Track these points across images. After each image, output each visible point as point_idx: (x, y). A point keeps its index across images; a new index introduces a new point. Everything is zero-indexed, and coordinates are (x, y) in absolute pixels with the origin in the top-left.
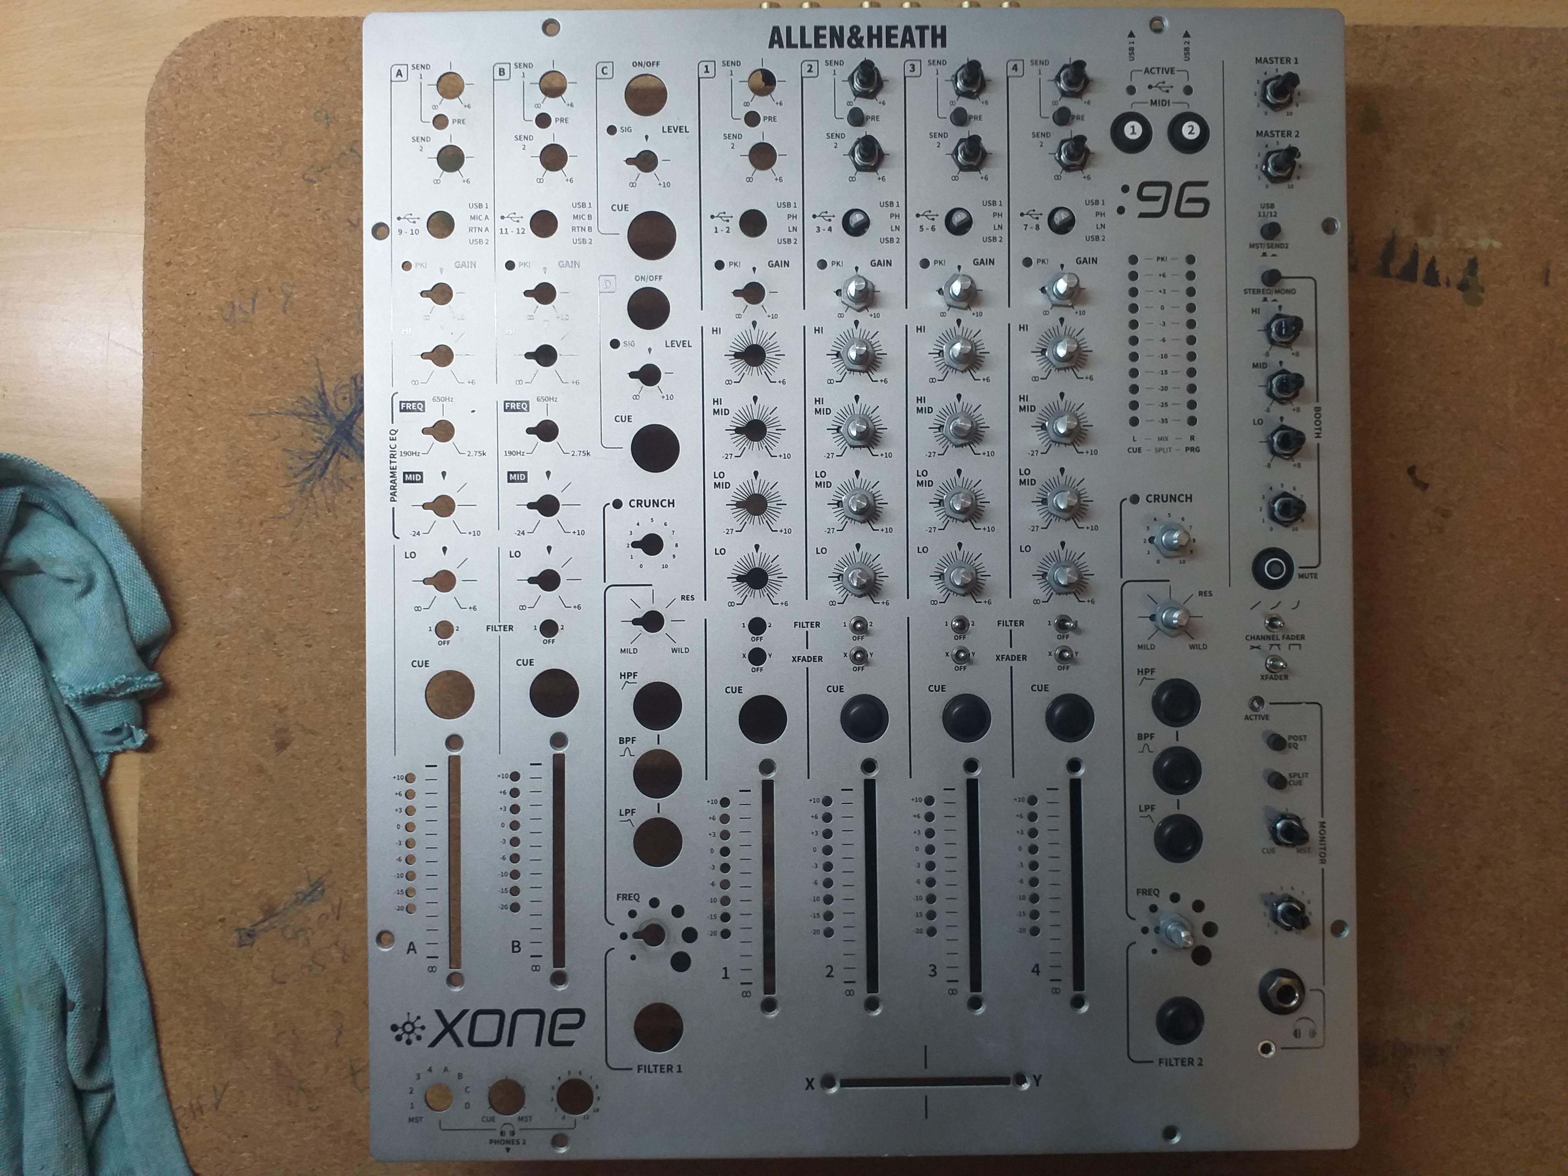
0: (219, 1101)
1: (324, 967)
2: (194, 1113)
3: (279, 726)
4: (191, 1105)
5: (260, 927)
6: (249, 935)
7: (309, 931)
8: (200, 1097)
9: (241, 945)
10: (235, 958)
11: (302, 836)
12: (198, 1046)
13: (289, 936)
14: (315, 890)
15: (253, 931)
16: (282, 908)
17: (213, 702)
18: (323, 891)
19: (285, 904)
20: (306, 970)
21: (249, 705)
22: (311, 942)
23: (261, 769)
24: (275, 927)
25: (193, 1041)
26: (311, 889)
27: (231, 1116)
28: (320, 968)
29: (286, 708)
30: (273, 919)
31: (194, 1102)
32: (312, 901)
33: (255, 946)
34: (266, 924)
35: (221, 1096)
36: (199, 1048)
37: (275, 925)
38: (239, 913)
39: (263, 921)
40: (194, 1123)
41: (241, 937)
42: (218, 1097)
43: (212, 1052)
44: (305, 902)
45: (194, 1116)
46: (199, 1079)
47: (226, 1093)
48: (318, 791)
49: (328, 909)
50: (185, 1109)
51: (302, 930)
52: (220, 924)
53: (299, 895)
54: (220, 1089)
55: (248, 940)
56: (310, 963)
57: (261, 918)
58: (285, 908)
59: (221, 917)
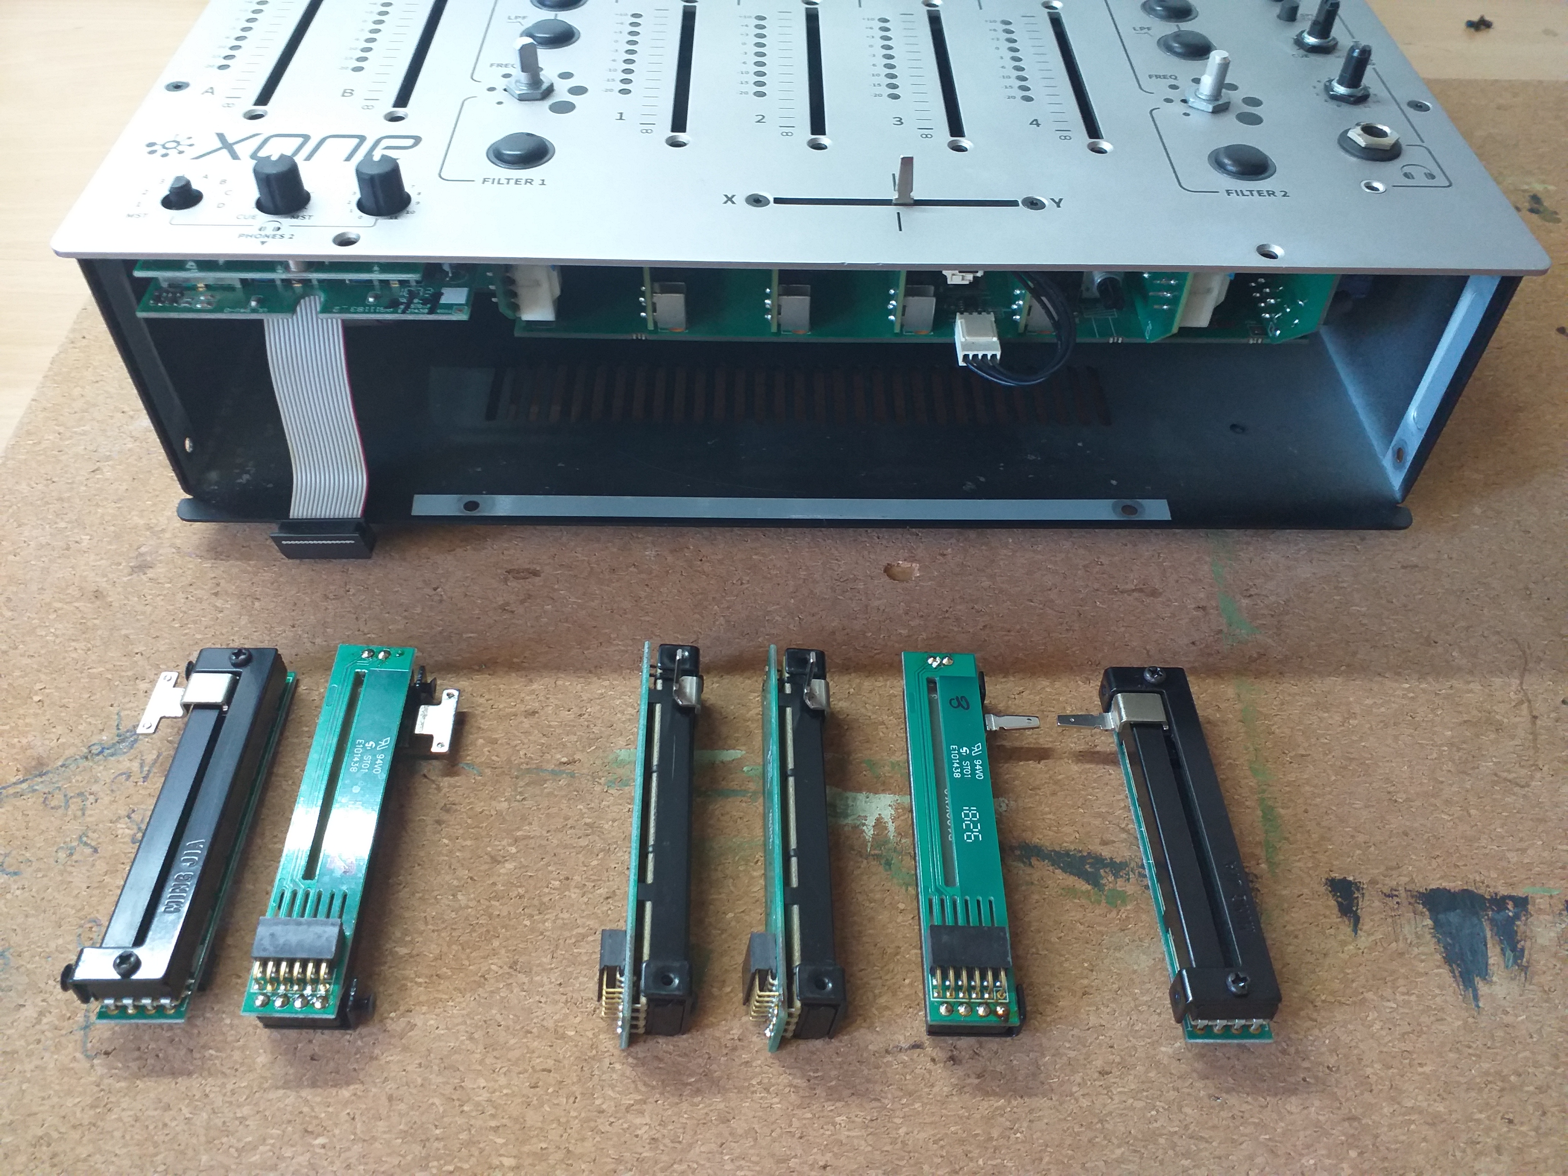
1: (96, 850)
3: (143, 549)
5: (11, 791)
7: (92, 799)
11: (130, 673)
13: (54, 803)
14: (123, 741)
16: (60, 763)
17: (62, 525)
18: (136, 741)
19: (66, 760)
20: (62, 855)
21: (113, 528)
22: (88, 812)
23: (98, 594)
24: (36, 790)
26: (117, 739)
28: (88, 851)
29: (163, 531)
30: (39, 780)
32: (112, 755)
34: (24, 786)
37: (36, 787)
39: (23, 781)
44: (101, 757)
48: (174, 620)
49: (135, 766)
51: (81, 794)
53: (93, 747)
56: (75, 844)
57: (20, 777)
58: (62, 766)
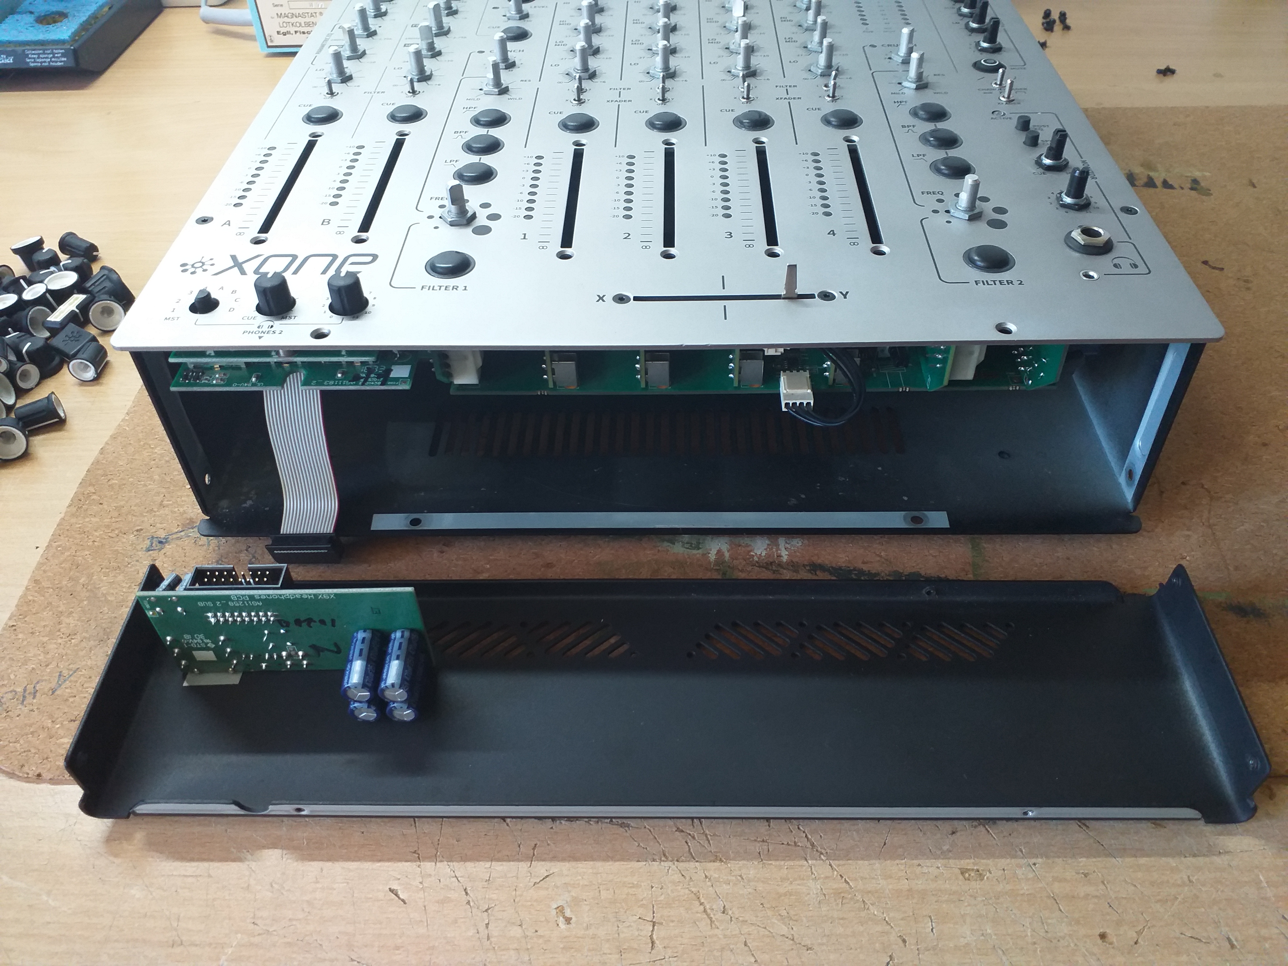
0: (60, 685)
2: (24, 697)
4: (25, 690)
5: (175, 535)
6: (160, 542)
8: (38, 683)
9: (149, 551)
10: (137, 561)
12: (62, 636)
13: (201, 543)
15: (168, 538)
25: (59, 631)
27: (67, 700)
30: (191, 530)
31: (30, 688)
33: (163, 551)
34: (183, 532)
35: (65, 681)
36: (62, 638)
37: (191, 533)
38: (158, 525)
39: (182, 530)
40: (20, 706)
41: (152, 544)
42: (60, 682)
43: (73, 641)
45: (23, 701)
46: (47, 666)
47: (72, 678)
50: (16, 692)
52: (135, 533)
54: (65, 673)
55: (159, 546)
57: (180, 528)
59: (139, 528)
